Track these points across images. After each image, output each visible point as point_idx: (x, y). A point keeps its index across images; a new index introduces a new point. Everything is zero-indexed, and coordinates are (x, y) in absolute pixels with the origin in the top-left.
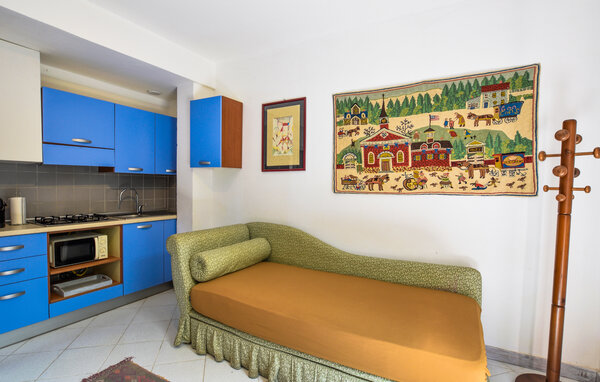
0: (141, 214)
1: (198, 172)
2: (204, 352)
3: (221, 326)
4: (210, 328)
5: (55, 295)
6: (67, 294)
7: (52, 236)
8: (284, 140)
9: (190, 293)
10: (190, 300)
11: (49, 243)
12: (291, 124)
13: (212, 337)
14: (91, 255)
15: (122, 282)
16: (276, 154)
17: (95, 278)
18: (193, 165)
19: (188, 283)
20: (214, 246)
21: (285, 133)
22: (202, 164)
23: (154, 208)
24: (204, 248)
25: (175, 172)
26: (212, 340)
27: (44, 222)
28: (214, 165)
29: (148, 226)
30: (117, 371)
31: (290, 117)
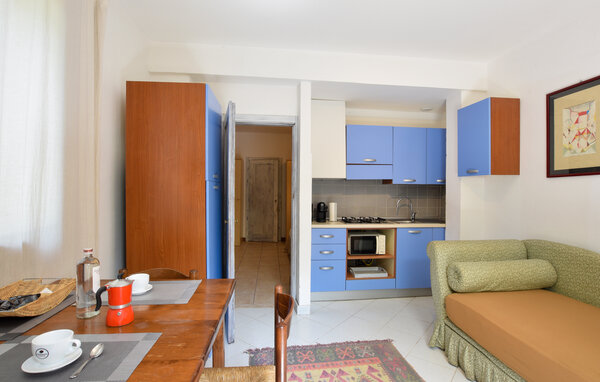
0: (414, 220)
1: (466, 181)
2: (456, 363)
3: (473, 343)
4: (462, 341)
5: (349, 274)
6: (357, 276)
7: (350, 231)
8: (580, 134)
9: (445, 300)
10: (445, 307)
11: (348, 236)
12: (592, 112)
13: (464, 351)
14: (373, 251)
15: (395, 277)
16: (568, 154)
17: (376, 269)
18: (460, 174)
19: (444, 290)
20: (476, 258)
21: (582, 126)
22: (470, 173)
23: (427, 216)
24: (464, 258)
25: (444, 181)
26: (463, 354)
27: (346, 221)
28: (483, 173)
29: (418, 232)
30: (381, 346)
31: (590, 102)
